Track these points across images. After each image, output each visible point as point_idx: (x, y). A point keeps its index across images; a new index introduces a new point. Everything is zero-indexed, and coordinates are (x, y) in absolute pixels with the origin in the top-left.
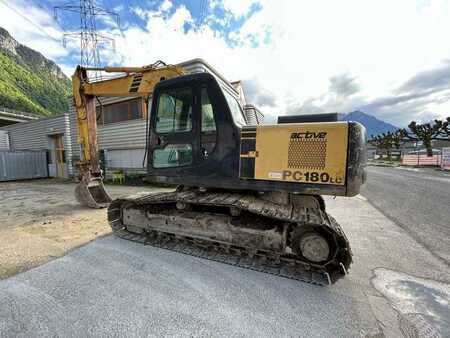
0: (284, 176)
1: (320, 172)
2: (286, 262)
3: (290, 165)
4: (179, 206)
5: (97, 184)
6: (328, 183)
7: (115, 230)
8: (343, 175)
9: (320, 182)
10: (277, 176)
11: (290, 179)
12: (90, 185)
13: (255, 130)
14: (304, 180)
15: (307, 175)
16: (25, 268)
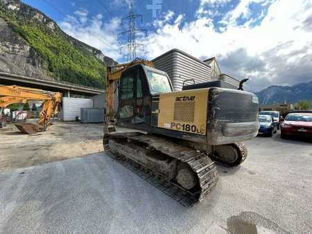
0: (172, 126)
1: (191, 125)
2: (173, 185)
3: (175, 119)
4: (128, 140)
5: (112, 126)
6: (196, 133)
7: (105, 150)
8: (204, 128)
9: (191, 131)
10: (168, 126)
11: (174, 128)
12: (109, 126)
13: (159, 96)
14: (181, 130)
15: (183, 126)
16: (66, 159)
